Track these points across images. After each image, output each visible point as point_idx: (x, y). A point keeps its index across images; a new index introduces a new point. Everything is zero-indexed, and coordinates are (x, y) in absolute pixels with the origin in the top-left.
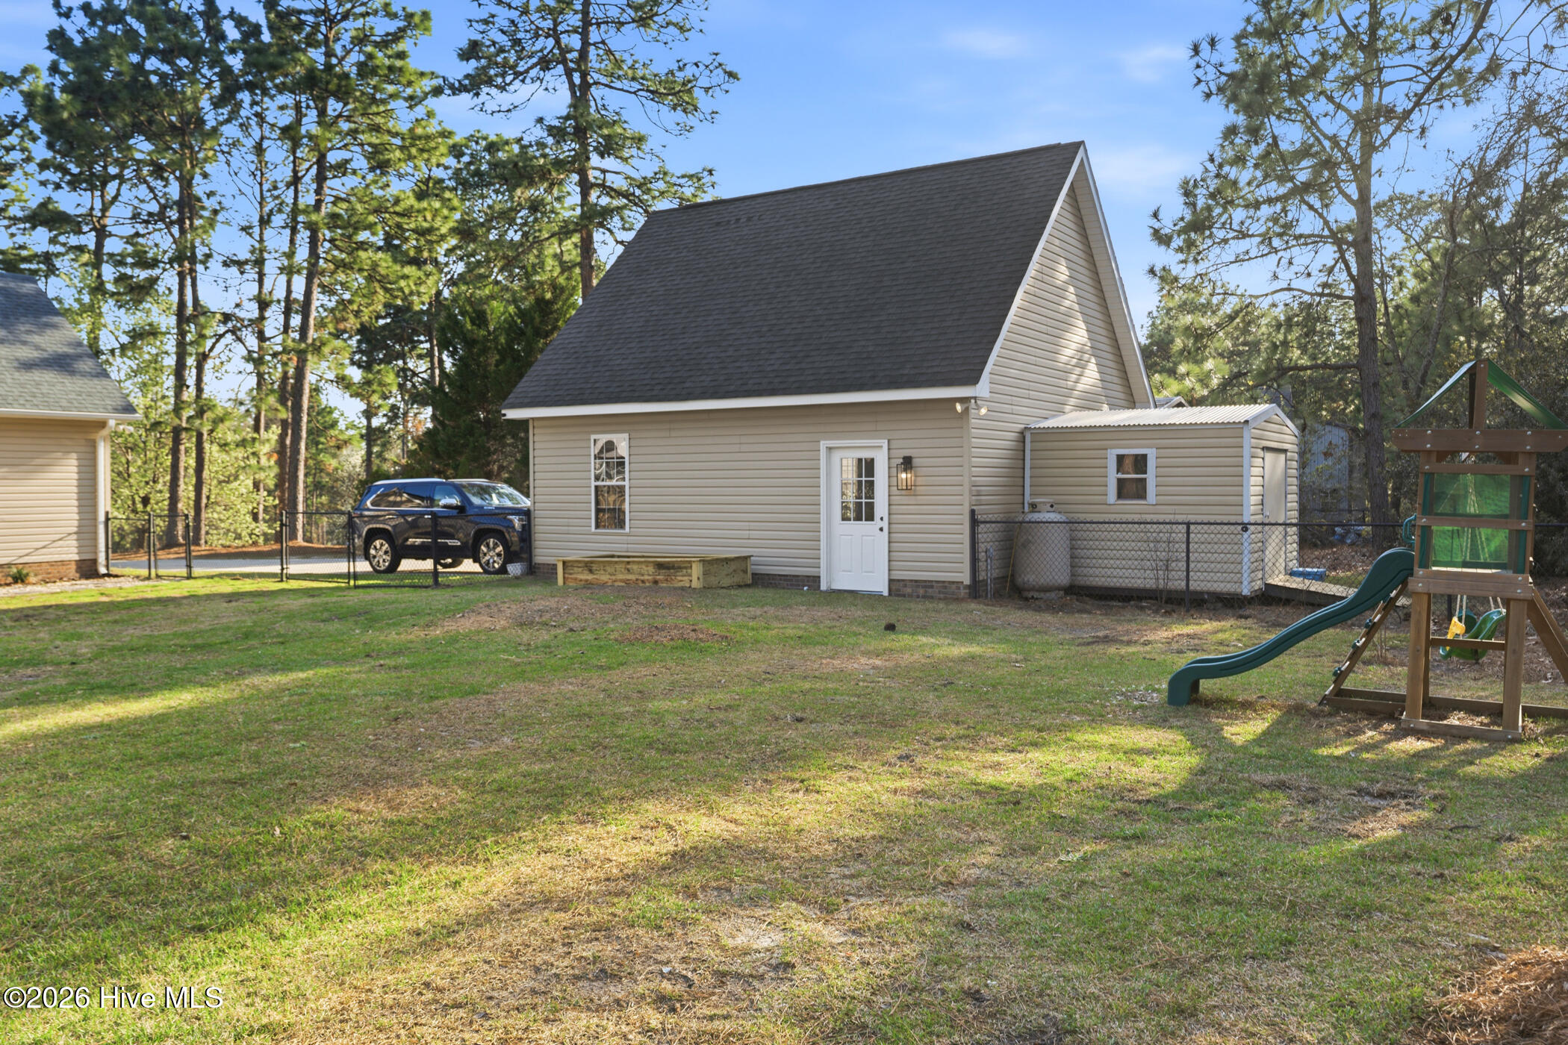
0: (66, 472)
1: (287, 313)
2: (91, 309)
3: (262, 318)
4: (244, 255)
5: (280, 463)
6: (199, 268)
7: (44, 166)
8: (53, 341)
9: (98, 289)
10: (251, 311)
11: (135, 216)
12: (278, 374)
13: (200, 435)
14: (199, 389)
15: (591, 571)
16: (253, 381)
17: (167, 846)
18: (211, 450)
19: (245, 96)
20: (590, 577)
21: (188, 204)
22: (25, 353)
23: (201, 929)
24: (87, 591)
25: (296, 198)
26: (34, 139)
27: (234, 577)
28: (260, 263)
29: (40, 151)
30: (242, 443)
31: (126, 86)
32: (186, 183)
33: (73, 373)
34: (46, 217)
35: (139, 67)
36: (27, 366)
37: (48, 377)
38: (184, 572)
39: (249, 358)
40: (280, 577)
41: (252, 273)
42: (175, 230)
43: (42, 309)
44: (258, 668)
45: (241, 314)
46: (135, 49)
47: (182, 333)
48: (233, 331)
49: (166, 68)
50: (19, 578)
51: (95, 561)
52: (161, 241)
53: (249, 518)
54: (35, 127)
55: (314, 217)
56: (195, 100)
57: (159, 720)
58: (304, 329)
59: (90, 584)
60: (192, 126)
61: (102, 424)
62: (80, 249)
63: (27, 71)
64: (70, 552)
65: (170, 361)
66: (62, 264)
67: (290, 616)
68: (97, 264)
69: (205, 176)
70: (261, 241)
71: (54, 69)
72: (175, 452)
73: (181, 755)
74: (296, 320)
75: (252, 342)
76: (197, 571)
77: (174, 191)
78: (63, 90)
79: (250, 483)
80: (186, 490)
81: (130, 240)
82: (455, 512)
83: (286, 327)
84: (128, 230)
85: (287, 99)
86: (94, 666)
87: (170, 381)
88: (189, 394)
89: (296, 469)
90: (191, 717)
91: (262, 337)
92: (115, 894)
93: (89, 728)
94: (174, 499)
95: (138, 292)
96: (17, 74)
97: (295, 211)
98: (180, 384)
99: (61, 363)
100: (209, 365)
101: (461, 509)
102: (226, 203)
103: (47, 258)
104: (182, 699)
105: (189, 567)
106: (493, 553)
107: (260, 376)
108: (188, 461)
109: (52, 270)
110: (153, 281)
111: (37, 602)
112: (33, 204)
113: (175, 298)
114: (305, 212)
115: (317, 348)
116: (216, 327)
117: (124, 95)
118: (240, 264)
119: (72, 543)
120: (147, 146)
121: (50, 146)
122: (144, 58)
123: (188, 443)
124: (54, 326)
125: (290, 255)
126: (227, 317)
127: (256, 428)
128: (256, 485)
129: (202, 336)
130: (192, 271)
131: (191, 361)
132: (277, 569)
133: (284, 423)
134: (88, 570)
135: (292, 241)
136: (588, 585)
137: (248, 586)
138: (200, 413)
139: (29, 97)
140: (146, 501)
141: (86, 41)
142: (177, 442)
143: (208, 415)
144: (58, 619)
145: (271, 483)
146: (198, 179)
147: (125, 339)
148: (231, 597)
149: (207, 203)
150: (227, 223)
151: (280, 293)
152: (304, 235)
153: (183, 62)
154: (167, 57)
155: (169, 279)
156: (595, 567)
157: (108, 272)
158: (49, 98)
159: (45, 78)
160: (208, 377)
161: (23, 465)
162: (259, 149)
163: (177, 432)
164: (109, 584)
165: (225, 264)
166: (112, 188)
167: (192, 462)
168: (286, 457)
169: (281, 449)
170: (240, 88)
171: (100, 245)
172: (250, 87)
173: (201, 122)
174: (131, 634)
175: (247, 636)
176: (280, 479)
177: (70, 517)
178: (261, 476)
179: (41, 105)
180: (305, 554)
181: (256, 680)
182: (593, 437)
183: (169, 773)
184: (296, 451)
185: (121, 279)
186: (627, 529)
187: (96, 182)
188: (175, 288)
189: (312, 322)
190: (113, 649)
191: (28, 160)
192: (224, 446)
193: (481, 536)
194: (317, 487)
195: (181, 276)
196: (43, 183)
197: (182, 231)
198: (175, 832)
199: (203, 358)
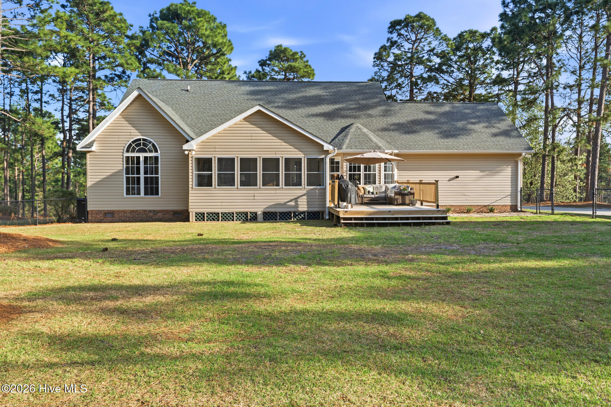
0: (508, 171)
1: (591, 105)
2: (513, 113)
3: (580, 108)
4: (572, 83)
5: (587, 168)
6: (555, 91)
7: (497, 62)
8: (503, 125)
9: (515, 105)
10: (575, 105)
11: (529, 75)
12: (587, 131)
13: (553, 158)
14: (553, 139)
16: (575, 135)
17: (575, 322)
18: (558, 164)
19: (575, 18)
21: (550, 65)
22: (494, 131)
23: (596, 361)
24: (515, 217)
25: (596, 55)
26: (494, 53)
27: (572, 215)
28: (579, 85)
29: (496, 58)
30: (570, 160)
31: (527, 26)
32: (549, 59)
33: (510, 136)
34: (499, 81)
35: (533, 18)
36: (495, 135)
37: (501, 139)
38: (550, 211)
39: (574, 126)
40: (592, 216)
41: (576, 90)
42: (545, 78)
43: (500, 114)
44: (594, 254)
45: (572, 108)
46: (531, 11)
47: (547, 118)
48: (568, 115)
49: (543, 15)
50: (492, 211)
51: (517, 206)
52: (540, 83)
53: (572, 191)
54: (494, 49)
55: (605, 62)
56: (554, 25)
57: (559, 270)
58: (599, 112)
59: (515, 214)
60: (553, 36)
61: (520, 155)
62: (510, 91)
63: (494, 29)
64: (508, 202)
65: (541, 129)
66: (502, 97)
67: (602, 233)
68: (515, 96)
69: (557, 54)
70: (580, 76)
71: (502, 27)
72: (543, 164)
73: (572, 286)
74: (595, 107)
75: (575, 119)
76: (556, 212)
77: (544, 62)
78: (505, 34)
79: (573, 176)
80: (547, 180)
81: (527, 84)
83: (591, 111)
84: (525, 81)
85: (594, 13)
86: (526, 245)
87: (541, 137)
88: (550, 141)
89: (595, 171)
90: (572, 271)
91: (579, 116)
92: (558, 337)
93: (532, 269)
94: (542, 183)
95: (531, 104)
96: (489, 32)
97: (596, 60)
98: (546, 138)
99: (506, 133)
100: (557, 129)
102: (565, 63)
103: (498, 95)
104: (565, 263)
105: (553, 210)
107: (578, 132)
108: (548, 168)
109: (499, 100)
110: (535, 99)
111: (500, 219)
112: (494, 77)
113: (544, 104)
114: (601, 60)
115: (605, 119)
116: (560, 114)
117: (527, 30)
118: (571, 87)
119: (509, 198)
120: (534, 47)
121: (500, 55)
122: (534, 14)
123: (548, 161)
124: (504, 120)
125: (593, 80)
126: (564, 110)
127: (576, 154)
128: (576, 177)
129: (554, 118)
130: (552, 93)
131: (550, 128)
132: (590, 213)
133: (589, 152)
134: (514, 209)
135: (594, 74)
137: (578, 219)
138: (554, 149)
139: (493, 40)
140: (531, 183)
141: (513, 13)
142: (544, 160)
143: (557, 150)
144: (508, 227)
145: (582, 176)
146: (555, 55)
147: (524, 123)
148: (573, 223)
149: (557, 65)
150: (566, 71)
151: (588, 97)
152: (600, 70)
153: (549, 11)
154: (542, 11)
155: (542, 97)
157: (519, 97)
158: (500, 38)
159: (499, 31)
160: (557, 134)
161: (494, 172)
162: (580, 37)
163: (544, 157)
164: (522, 215)
165: (564, 88)
166: (520, 67)
167: (550, 168)
168: (590, 166)
169: (588, 162)
170: (571, 14)
171: (516, 88)
172: (577, 13)
173: (556, 32)
174: (536, 234)
175: (584, 240)
176: (587, 174)
177: (508, 189)
178: (578, 173)
179: (498, 42)
180: (601, 207)
181: (595, 259)
183: (571, 293)
184: (594, 163)
185: (523, 99)
187: (515, 65)
188: (544, 100)
189: (603, 107)
190: (531, 240)
191: (492, 62)
192: (563, 162)
194: (600, 178)
195: (547, 96)
196: (497, 69)
197: (548, 78)
198: (577, 317)
199: (556, 126)
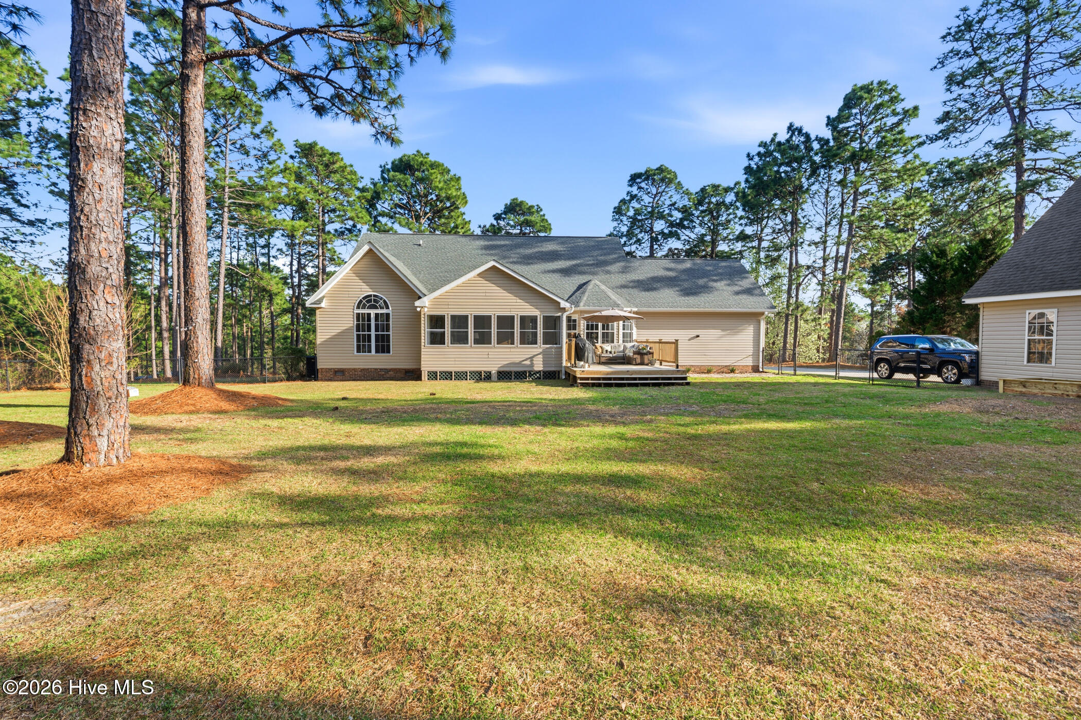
0: (749, 331)
1: (836, 263)
2: (755, 270)
3: (825, 266)
4: (818, 240)
5: (831, 328)
6: (799, 248)
7: (741, 218)
8: (746, 283)
9: (759, 262)
10: (820, 263)
11: (774, 231)
12: (831, 290)
13: (796, 317)
14: (797, 298)
15: (1024, 386)
16: (819, 294)
17: (815, 486)
18: (801, 323)
19: (822, 171)
20: (1024, 390)
21: (795, 222)
22: (737, 288)
23: (836, 525)
24: (756, 378)
25: (842, 211)
26: (738, 209)
27: (814, 376)
28: (825, 242)
29: (740, 213)
30: (814, 320)
31: (772, 180)
32: (795, 214)
33: (752, 295)
34: (743, 237)
35: (778, 172)
36: (737, 293)
37: (744, 297)
38: (792, 372)
39: (819, 284)
40: (835, 377)
41: (822, 247)
42: (789, 234)
43: (742, 272)
44: (836, 416)
45: (816, 265)
46: (776, 165)
47: (791, 276)
48: (811, 273)
49: (788, 169)
50: (732, 371)
51: (758, 366)
52: (784, 239)
53: (815, 351)
54: (738, 204)
55: (852, 218)
56: (800, 179)
57: (800, 432)
58: (844, 270)
59: (757, 375)
60: (799, 190)
61: (763, 314)
62: (753, 248)
63: (737, 183)
64: (749, 362)
65: (785, 288)
66: (746, 254)
67: (844, 395)
68: (758, 253)
69: (803, 210)
70: (826, 232)
71: (747, 181)
72: (786, 324)
73: (813, 449)
74: (840, 265)
75: (820, 277)
76: (798, 373)
77: (789, 218)
78: (749, 188)
79: (816, 336)
80: (790, 340)
81: (772, 241)
82: (927, 352)
83: (836, 269)
84: (770, 238)
85: (840, 166)
86: (766, 407)
87: (785, 296)
88: (793, 301)
89: (838, 331)
90: (813, 433)
91: (824, 274)
92: (798, 500)
93: (773, 431)
94: (785, 342)
95: (774, 261)
96: (732, 186)
97: (842, 216)
98: (789, 296)
99: (749, 291)
100: (801, 288)
101: (931, 350)
102: (811, 219)
103: (741, 252)
104: (807, 425)
105: (795, 370)
106: (951, 373)
107: (823, 290)
108: (791, 327)
109: (742, 257)
110: (779, 256)
111: (741, 380)
112: (737, 233)
113: (788, 262)
114: (847, 216)
115: (850, 278)
116: (804, 272)
117: (772, 185)
118: (816, 244)
119: (750, 359)
120: (778, 202)
121: (744, 210)
122: (780, 167)
123: (792, 320)
124: (747, 278)
125: (839, 237)
126: (808, 267)
127: (820, 313)
128: (819, 338)
129: (799, 276)
130: (796, 250)
131: (794, 287)
132: (833, 374)
133: (833, 311)
134: (756, 369)
135: (840, 231)
136: (1022, 394)
137: (821, 380)
138: (797, 308)
139: (737, 194)
140: (774, 343)
141: (758, 167)
142: (787, 320)
143: (800, 309)
144: (749, 388)
145: (826, 336)
146: (800, 211)
147: (767, 281)
148: (816, 384)
149: (802, 220)
150: (812, 227)
151: (833, 254)
152: (846, 226)
153: (795, 165)
154: (788, 164)
155: (787, 254)
156: (1027, 384)
157: (762, 255)
158: (744, 192)
159: (743, 185)
160: (800, 292)
161: (735, 331)
162: (827, 192)
163: (787, 316)
164: (763, 375)
165: (809, 245)
166: (764, 222)
167: (793, 328)
168: (834, 326)
169: (832, 322)
170: (818, 168)
171: (759, 244)
172: (824, 167)
173: (802, 187)
174: (777, 396)
175: (827, 402)
176: (830, 335)
177: (750, 350)
178: (822, 333)
179: (742, 196)
180: (844, 368)
181: (837, 421)
182: (1028, 312)
183: (811, 455)
184: (838, 323)
185: (767, 257)
186: (1053, 364)
187: (759, 221)
188: (789, 257)
189: (848, 265)
190: (772, 401)
191: (735, 217)
192: (806, 321)
193: (943, 364)
194: (844, 338)
195: (791, 253)
196: (741, 225)
197: (792, 234)
198: (818, 480)
199: (800, 284)
